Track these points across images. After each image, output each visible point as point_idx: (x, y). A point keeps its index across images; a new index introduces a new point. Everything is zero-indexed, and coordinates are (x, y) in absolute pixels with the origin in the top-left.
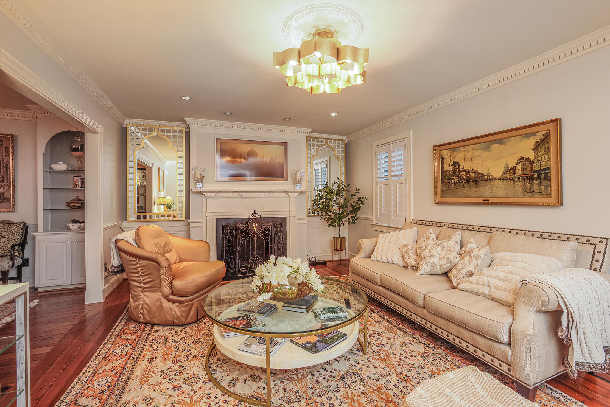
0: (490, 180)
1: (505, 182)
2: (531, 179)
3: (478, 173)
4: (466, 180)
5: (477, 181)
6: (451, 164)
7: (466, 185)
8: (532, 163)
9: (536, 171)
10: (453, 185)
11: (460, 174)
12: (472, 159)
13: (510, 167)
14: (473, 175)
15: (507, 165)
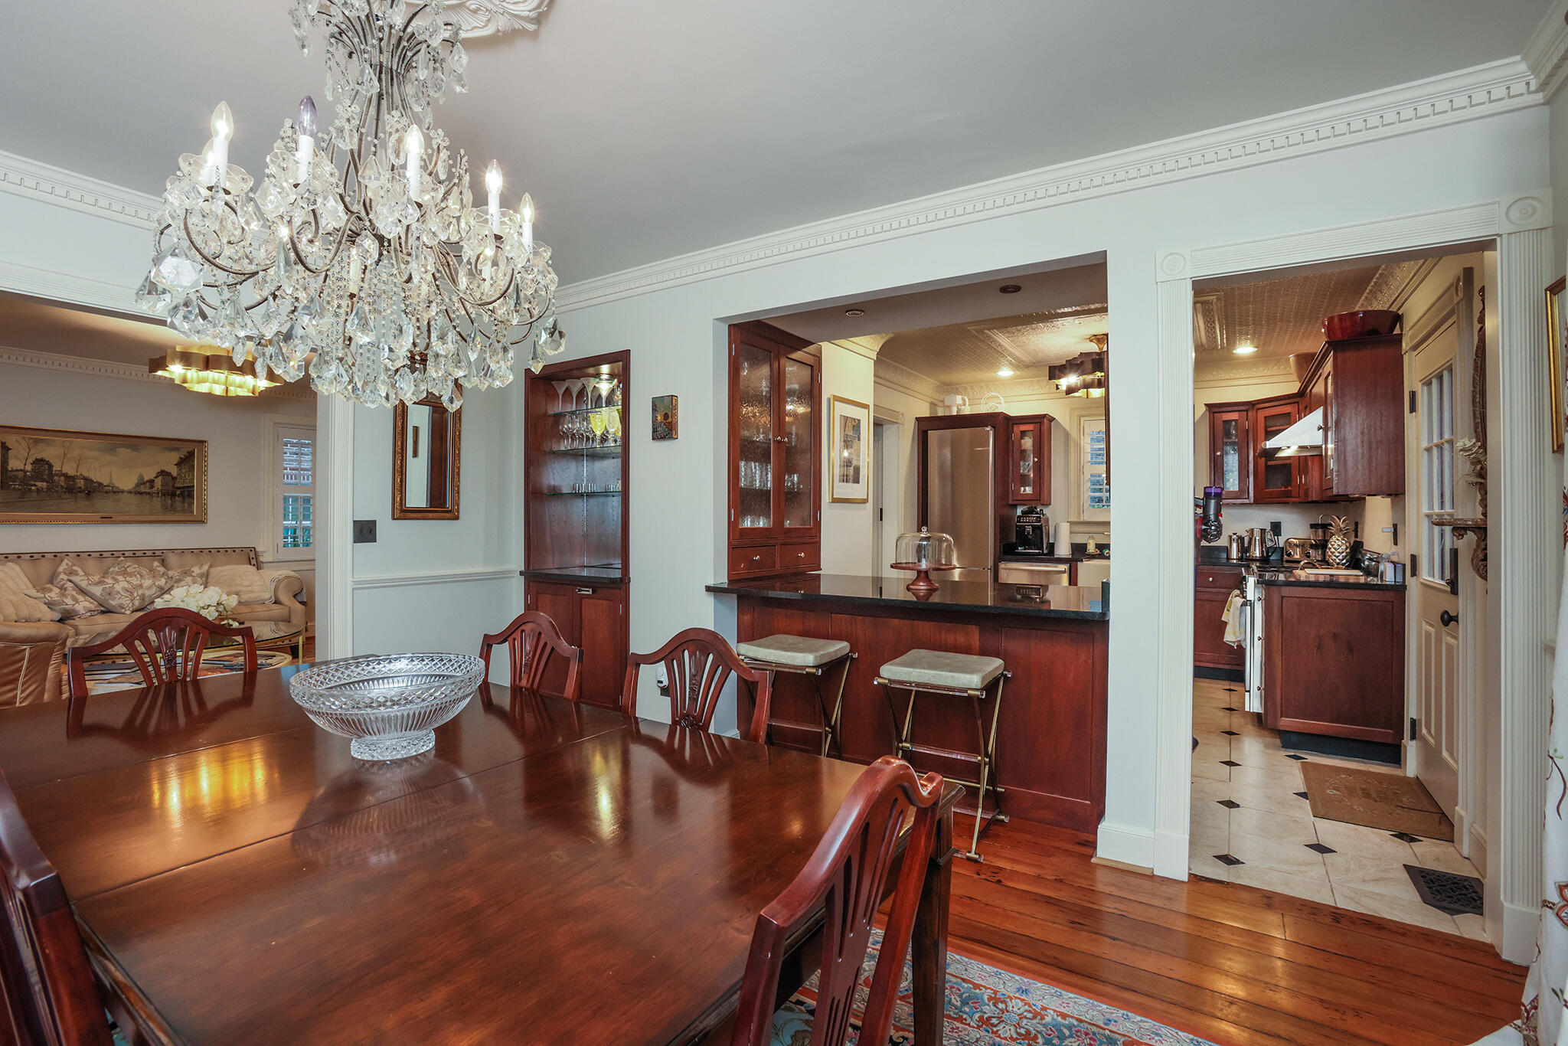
0: (114, 492)
1: (139, 495)
2: (173, 495)
3: (91, 481)
4: (66, 488)
5: (89, 491)
6: (30, 460)
7: (67, 495)
8: (174, 478)
9: (179, 488)
10: (35, 494)
11: (52, 480)
12: (80, 461)
13: (146, 479)
14: (81, 483)
15: (141, 477)
